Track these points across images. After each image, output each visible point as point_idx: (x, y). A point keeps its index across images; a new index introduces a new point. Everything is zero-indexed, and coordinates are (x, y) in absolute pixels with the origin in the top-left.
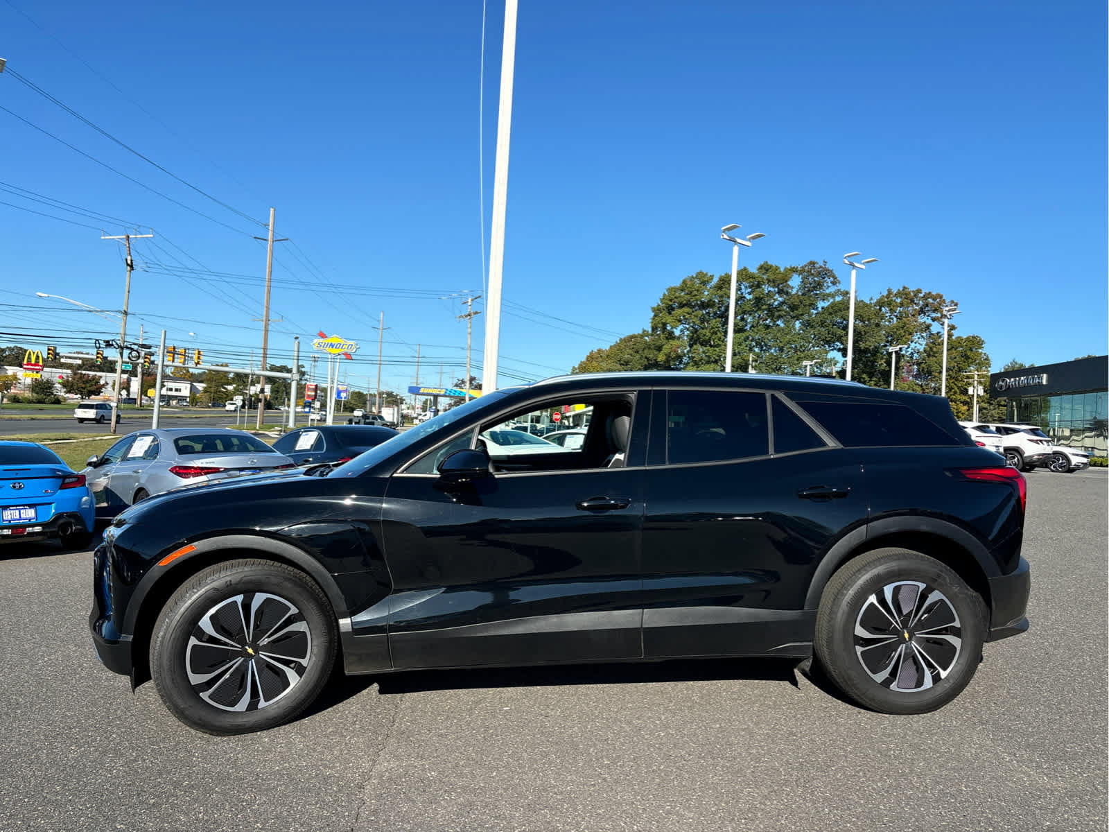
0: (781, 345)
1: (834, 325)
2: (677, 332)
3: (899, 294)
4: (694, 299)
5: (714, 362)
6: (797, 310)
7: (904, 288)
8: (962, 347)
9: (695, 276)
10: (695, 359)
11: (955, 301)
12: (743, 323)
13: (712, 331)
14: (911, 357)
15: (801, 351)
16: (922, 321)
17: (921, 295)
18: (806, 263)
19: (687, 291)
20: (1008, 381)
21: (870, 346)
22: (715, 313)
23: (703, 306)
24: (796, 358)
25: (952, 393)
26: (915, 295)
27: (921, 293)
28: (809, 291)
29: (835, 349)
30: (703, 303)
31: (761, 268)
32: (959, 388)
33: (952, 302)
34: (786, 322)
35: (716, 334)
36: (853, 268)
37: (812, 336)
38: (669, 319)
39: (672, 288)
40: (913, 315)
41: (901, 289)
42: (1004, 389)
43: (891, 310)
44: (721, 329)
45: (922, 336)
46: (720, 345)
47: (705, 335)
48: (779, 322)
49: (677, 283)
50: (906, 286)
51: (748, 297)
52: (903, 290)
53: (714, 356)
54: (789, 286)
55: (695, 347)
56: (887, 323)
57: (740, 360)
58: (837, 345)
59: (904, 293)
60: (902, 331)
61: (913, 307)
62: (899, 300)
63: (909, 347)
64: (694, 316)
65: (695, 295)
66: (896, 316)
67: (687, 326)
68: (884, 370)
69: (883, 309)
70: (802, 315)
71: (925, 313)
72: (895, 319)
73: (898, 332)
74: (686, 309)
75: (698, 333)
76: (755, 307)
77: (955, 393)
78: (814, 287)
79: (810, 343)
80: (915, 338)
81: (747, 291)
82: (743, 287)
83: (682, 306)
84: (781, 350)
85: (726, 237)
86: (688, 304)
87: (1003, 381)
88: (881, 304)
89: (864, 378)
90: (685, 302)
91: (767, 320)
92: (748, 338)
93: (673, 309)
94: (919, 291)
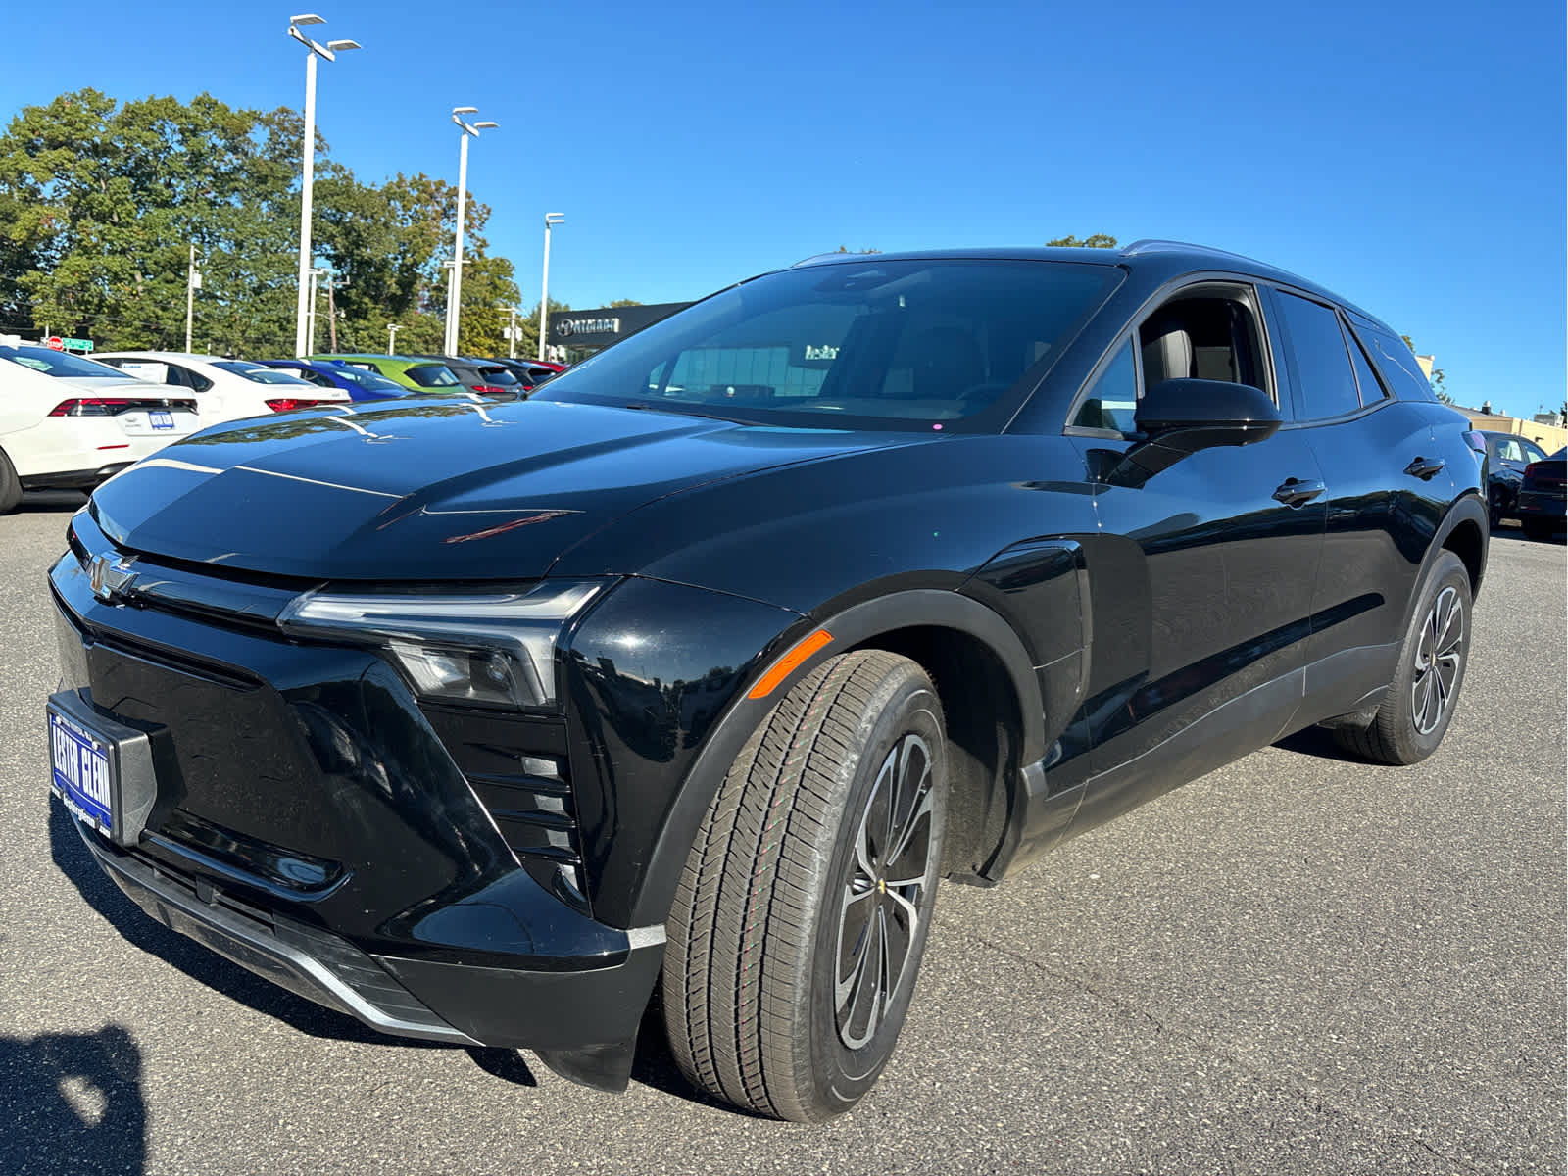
0: (240, 237)
1: (322, 216)
2: (47, 191)
3: (414, 184)
4: (80, 135)
5: (120, 253)
6: (265, 183)
7: (422, 176)
8: (487, 272)
9: (79, 95)
10: (84, 243)
11: (488, 206)
12: (170, 192)
13: (114, 198)
14: (430, 279)
15: (271, 252)
16: (446, 228)
17: (444, 190)
18: (275, 110)
19: (64, 121)
20: (572, 324)
21: (377, 256)
22: (119, 169)
23: (97, 151)
24: (265, 261)
25: (474, 334)
26: (437, 190)
27: (444, 186)
28: (281, 155)
29: (324, 255)
30: (95, 146)
31: (198, 103)
32: (483, 327)
33: (484, 206)
34: (246, 201)
35: (123, 204)
36: (464, 133)
37: (290, 230)
38: (29, 163)
39: (34, 110)
40: (434, 219)
41: (417, 178)
42: (567, 334)
43: (404, 206)
44: (130, 197)
45: (445, 251)
46: (132, 225)
47: (101, 204)
48: (233, 200)
49: (46, 103)
50: (424, 174)
51: (178, 148)
52: (421, 179)
53: (121, 242)
54: (249, 142)
55: (83, 221)
56: (398, 225)
57: (168, 255)
58: (326, 250)
59: (420, 184)
60: (420, 240)
61: (433, 205)
62: (415, 193)
63: (426, 264)
64: (81, 166)
65: (81, 130)
66: (410, 216)
67: (68, 184)
68: (394, 294)
69: (392, 202)
70: (272, 193)
71: (448, 217)
72: (410, 220)
73: (414, 241)
74: (63, 152)
75: (89, 198)
76: (192, 167)
77: (479, 334)
78: (289, 151)
79: (286, 240)
80: (436, 252)
81: (175, 139)
82: (167, 130)
83: (54, 145)
84: (240, 245)
85: (297, 33)
86: (68, 144)
87: (566, 323)
88: (389, 194)
89: (366, 304)
90: (61, 139)
91: (209, 192)
92: (179, 217)
93: (37, 148)
94: (442, 184)
